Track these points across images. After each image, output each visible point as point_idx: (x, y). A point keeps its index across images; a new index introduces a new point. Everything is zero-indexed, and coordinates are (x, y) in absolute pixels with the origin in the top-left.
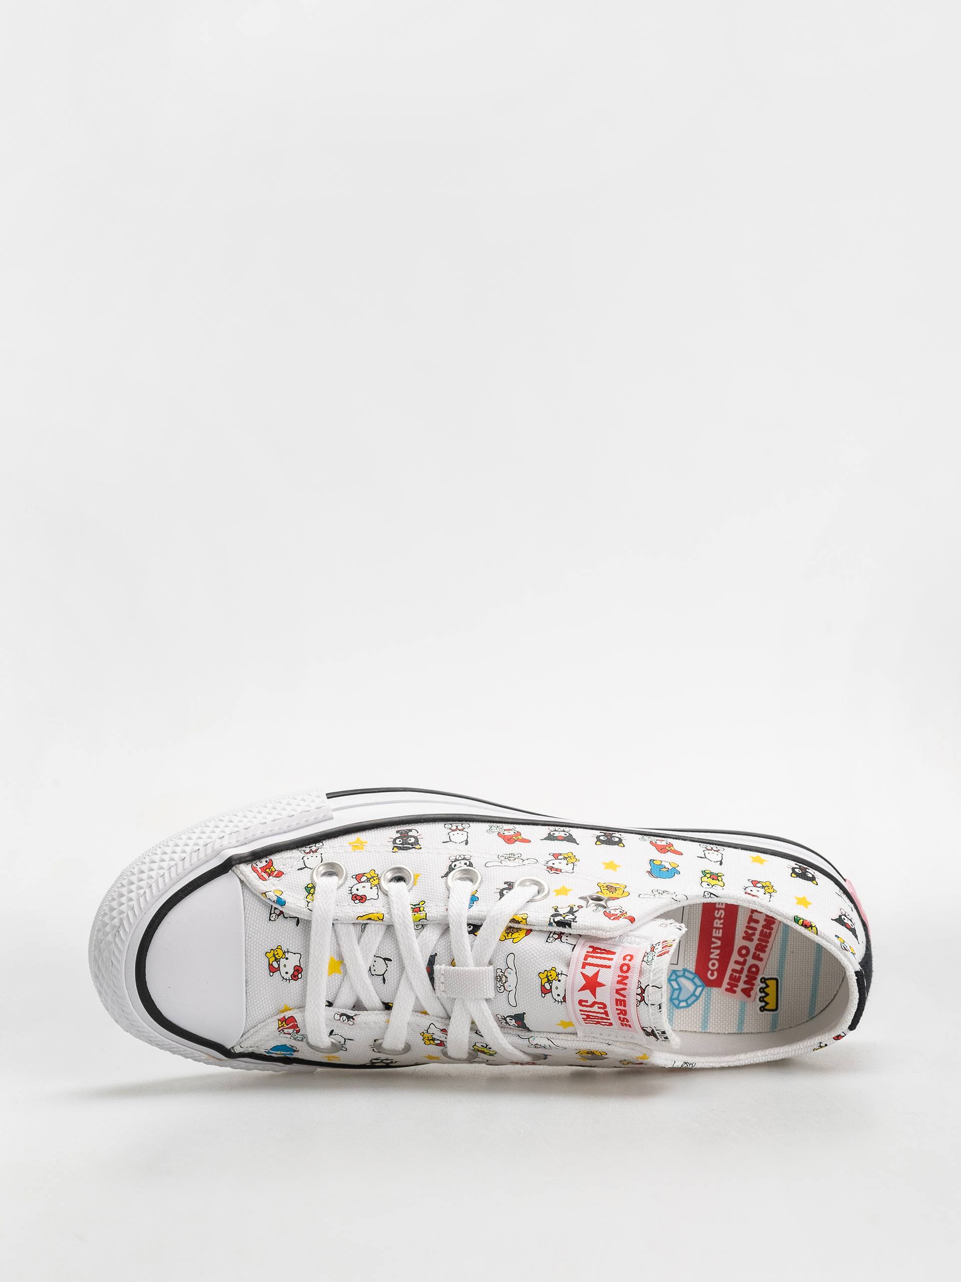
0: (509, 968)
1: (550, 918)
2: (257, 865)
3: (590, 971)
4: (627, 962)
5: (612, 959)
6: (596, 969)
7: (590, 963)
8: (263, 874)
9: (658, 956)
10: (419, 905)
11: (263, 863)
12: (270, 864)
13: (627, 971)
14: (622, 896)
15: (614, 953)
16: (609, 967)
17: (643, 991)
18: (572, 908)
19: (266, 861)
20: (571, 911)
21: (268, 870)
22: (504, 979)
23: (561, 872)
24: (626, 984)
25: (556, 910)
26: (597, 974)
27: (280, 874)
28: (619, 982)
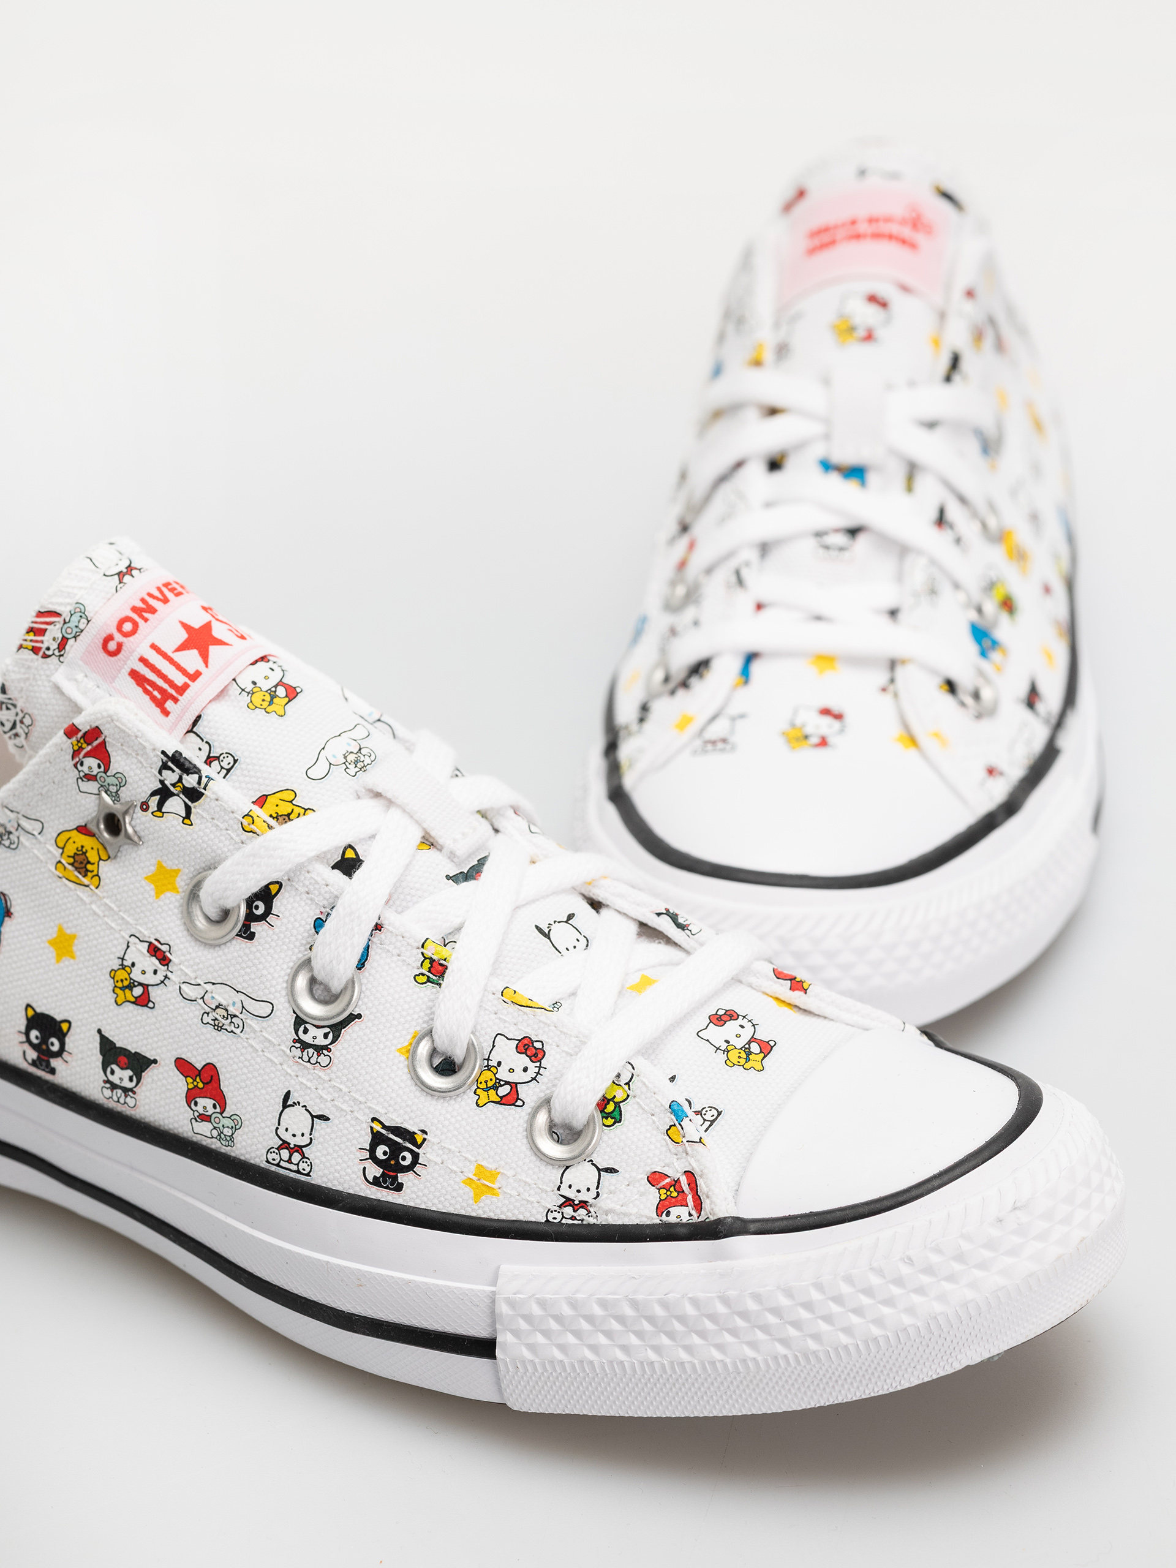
0: (330, 764)
1: (205, 789)
2: (690, 1215)
3: (191, 659)
4: (118, 637)
5: (143, 660)
6: (178, 657)
7: (184, 674)
8: (686, 1188)
9: (58, 615)
10: (429, 980)
11: (680, 1214)
12: (662, 1208)
13: (127, 619)
14: (67, 835)
15: (134, 674)
16: (154, 647)
17: (121, 575)
18: (160, 805)
19: (668, 1214)
20: (164, 793)
21: (675, 1194)
22: (351, 758)
23: (150, 944)
24: (143, 600)
25: (188, 810)
26: (182, 647)
27: (654, 1178)
28: (153, 611)
